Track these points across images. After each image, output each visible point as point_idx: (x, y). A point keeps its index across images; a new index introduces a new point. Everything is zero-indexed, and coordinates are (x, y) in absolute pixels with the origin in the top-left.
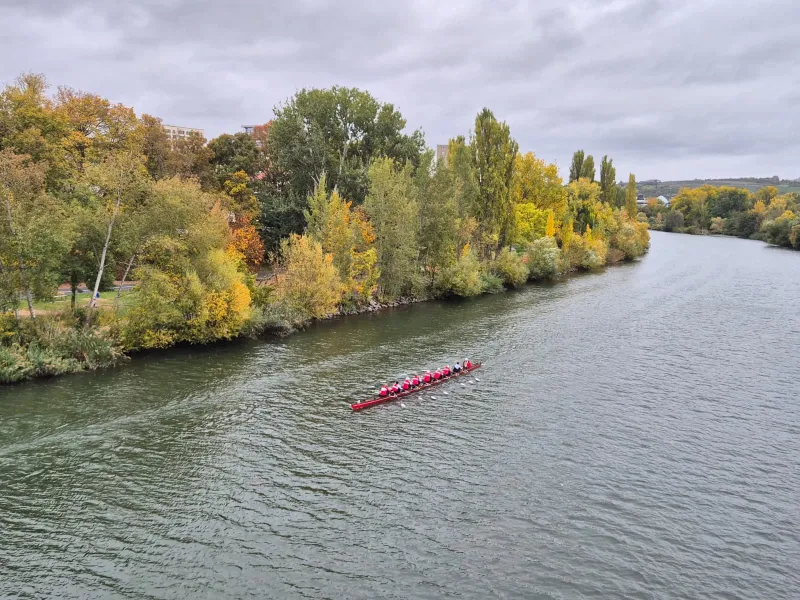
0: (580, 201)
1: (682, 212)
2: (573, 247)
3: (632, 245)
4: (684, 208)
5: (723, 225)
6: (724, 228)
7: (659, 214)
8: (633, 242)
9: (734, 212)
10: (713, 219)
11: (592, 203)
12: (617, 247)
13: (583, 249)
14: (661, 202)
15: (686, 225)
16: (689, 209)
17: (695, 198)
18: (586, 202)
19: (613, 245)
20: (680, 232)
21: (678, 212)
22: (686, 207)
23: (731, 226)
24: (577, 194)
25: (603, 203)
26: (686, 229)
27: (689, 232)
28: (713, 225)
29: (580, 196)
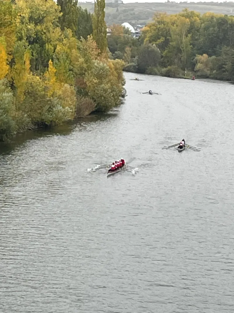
0: (31, 26)
1: (159, 46)
2: (31, 94)
3: (105, 91)
4: (159, 41)
5: (210, 65)
6: (212, 69)
7: (128, 49)
8: (107, 86)
9: (225, 48)
10: (199, 57)
11: (47, 28)
12: (86, 94)
13: (44, 96)
14: (127, 31)
15: (163, 65)
16: (166, 43)
17: (174, 27)
18: (39, 28)
19: (82, 91)
20: (155, 74)
21: (154, 46)
22: (162, 39)
23: (220, 67)
24: (27, 16)
25: (62, 29)
26: (164, 70)
27: (168, 75)
28: (199, 66)
29: (31, 19)
